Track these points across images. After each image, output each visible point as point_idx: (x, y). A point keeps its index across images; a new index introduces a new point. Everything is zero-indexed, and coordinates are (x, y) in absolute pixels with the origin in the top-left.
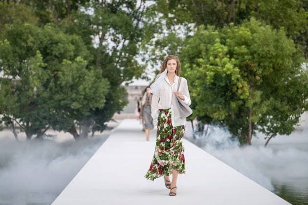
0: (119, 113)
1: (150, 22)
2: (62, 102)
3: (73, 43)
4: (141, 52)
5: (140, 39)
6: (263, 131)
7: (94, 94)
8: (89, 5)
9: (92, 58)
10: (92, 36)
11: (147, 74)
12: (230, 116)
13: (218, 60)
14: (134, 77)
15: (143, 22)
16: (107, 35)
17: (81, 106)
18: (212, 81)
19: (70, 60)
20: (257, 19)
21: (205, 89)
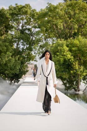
0: (25, 75)
1: (37, 37)
2: (1, 71)
3: (5, 46)
4: (34, 50)
5: (33, 44)
6: (84, 82)
7: (14, 67)
8: (12, 30)
9: (14, 52)
10: (14, 44)
11: (36, 59)
12: (70, 76)
13: (65, 53)
14: (31, 60)
15: (35, 37)
16: (20, 43)
17: (9, 72)
18: (63, 62)
19: (5, 53)
20: (81, 36)
21: (60, 65)
